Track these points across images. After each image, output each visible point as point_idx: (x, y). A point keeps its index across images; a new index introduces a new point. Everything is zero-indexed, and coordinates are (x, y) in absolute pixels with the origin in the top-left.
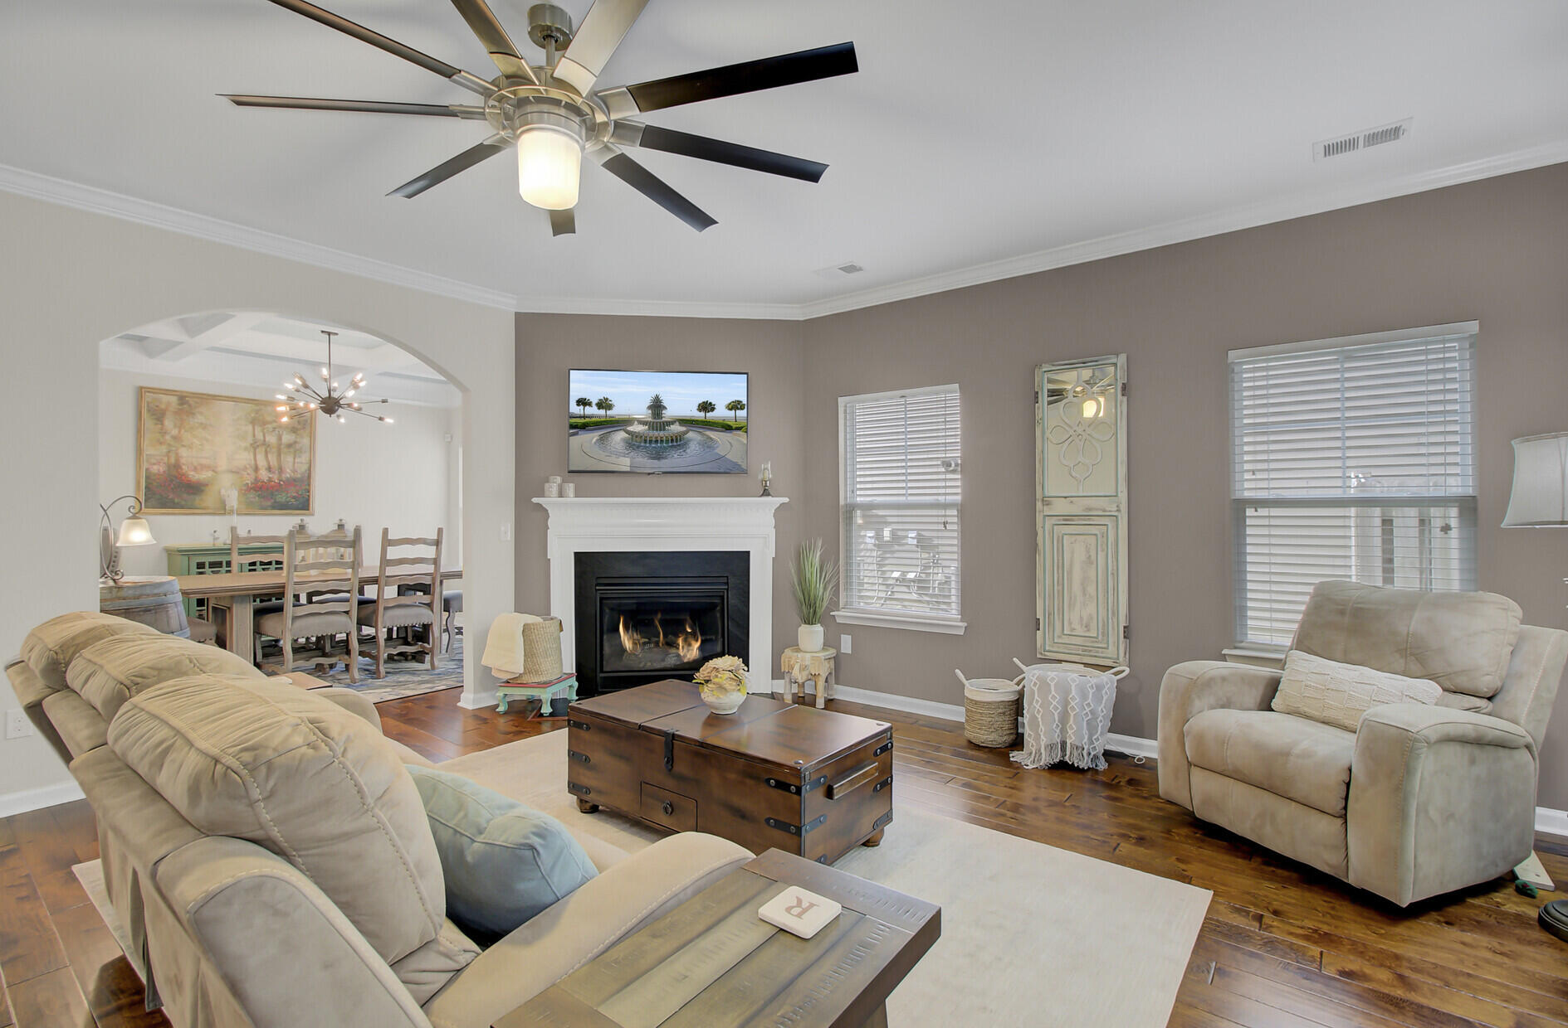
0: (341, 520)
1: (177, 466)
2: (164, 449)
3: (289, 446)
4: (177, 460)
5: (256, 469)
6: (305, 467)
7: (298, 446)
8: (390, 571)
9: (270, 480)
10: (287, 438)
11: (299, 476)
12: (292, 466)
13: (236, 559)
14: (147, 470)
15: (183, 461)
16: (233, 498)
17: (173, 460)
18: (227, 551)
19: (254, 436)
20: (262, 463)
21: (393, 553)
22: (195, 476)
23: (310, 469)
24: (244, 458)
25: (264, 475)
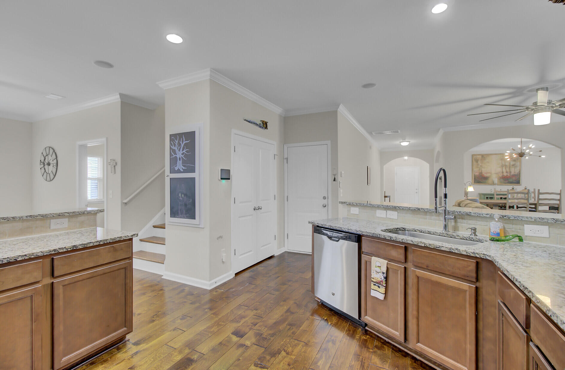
0: (526, 187)
1: (481, 173)
2: (478, 169)
3: (513, 165)
4: (481, 171)
5: (503, 172)
6: (518, 171)
7: (516, 165)
8: (540, 202)
9: (507, 175)
10: (512, 163)
11: (516, 174)
12: (514, 171)
13: (495, 196)
14: (474, 174)
15: (483, 171)
16: (496, 181)
17: (480, 172)
18: (493, 195)
19: (502, 163)
20: (504, 170)
21: (541, 197)
22: (486, 175)
23: (520, 172)
24: (499, 170)
25: (505, 174)
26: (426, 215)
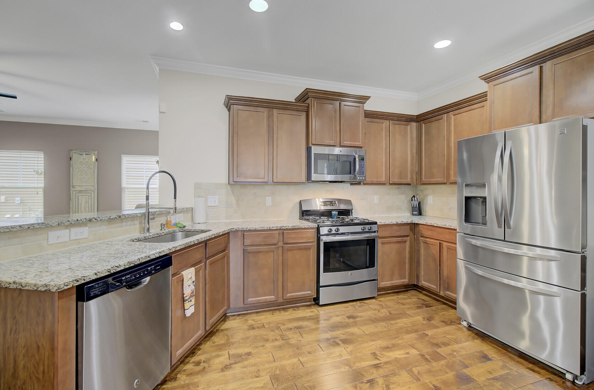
26: (122, 222)
